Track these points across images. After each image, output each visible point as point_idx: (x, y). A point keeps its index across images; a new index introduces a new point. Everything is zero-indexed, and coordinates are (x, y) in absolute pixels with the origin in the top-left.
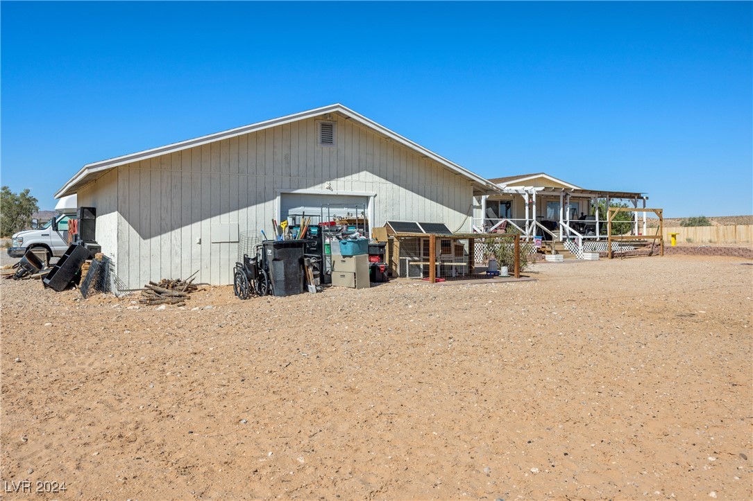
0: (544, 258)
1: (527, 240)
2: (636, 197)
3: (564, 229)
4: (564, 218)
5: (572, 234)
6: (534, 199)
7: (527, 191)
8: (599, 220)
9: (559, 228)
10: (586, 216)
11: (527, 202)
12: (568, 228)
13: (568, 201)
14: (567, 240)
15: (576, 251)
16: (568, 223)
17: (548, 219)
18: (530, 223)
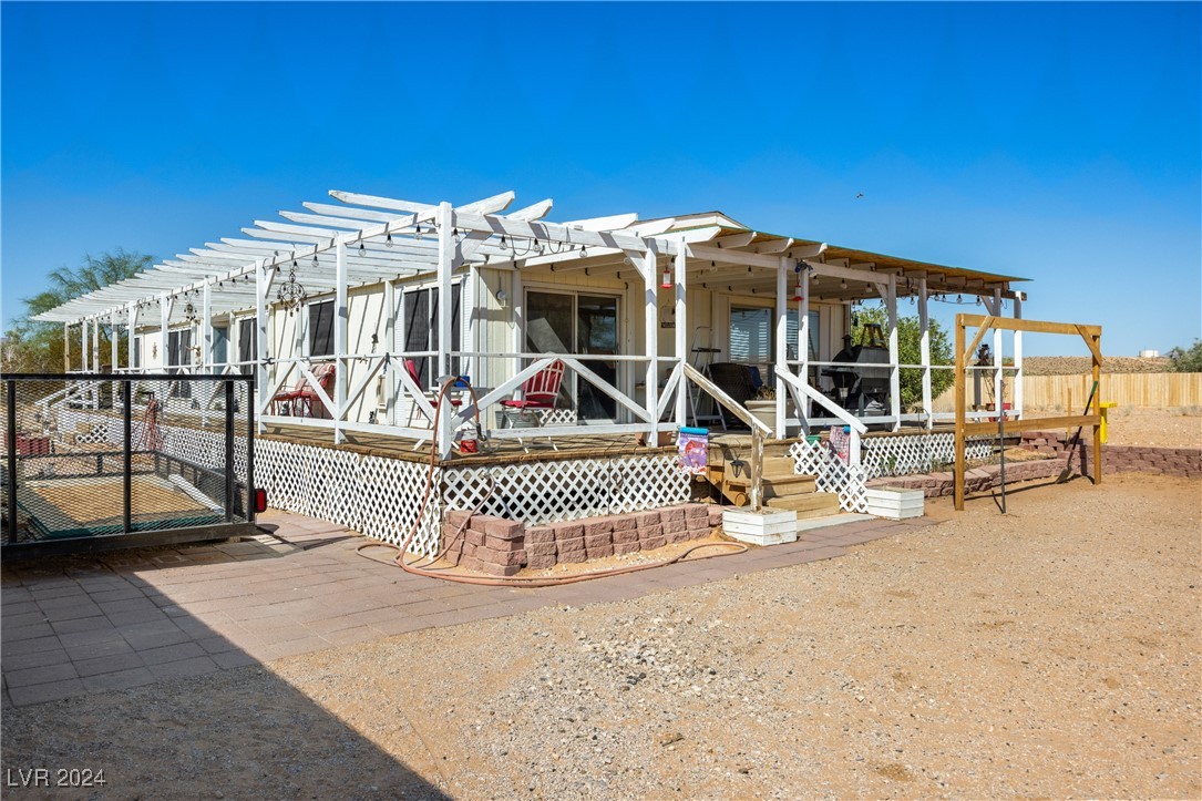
0: (716, 525)
1: (653, 441)
2: (999, 291)
3: (789, 395)
4: (791, 352)
5: (817, 410)
6: (680, 278)
7: (649, 242)
8: (901, 361)
9: (772, 390)
10: (858, 348)
11: (651, 284)
12: (805, 391)
13: (804, 291)
14: (803, 436)
15: (839, 477)
16: (804, 372)
17: (733, 360)
18: (665, 372)
